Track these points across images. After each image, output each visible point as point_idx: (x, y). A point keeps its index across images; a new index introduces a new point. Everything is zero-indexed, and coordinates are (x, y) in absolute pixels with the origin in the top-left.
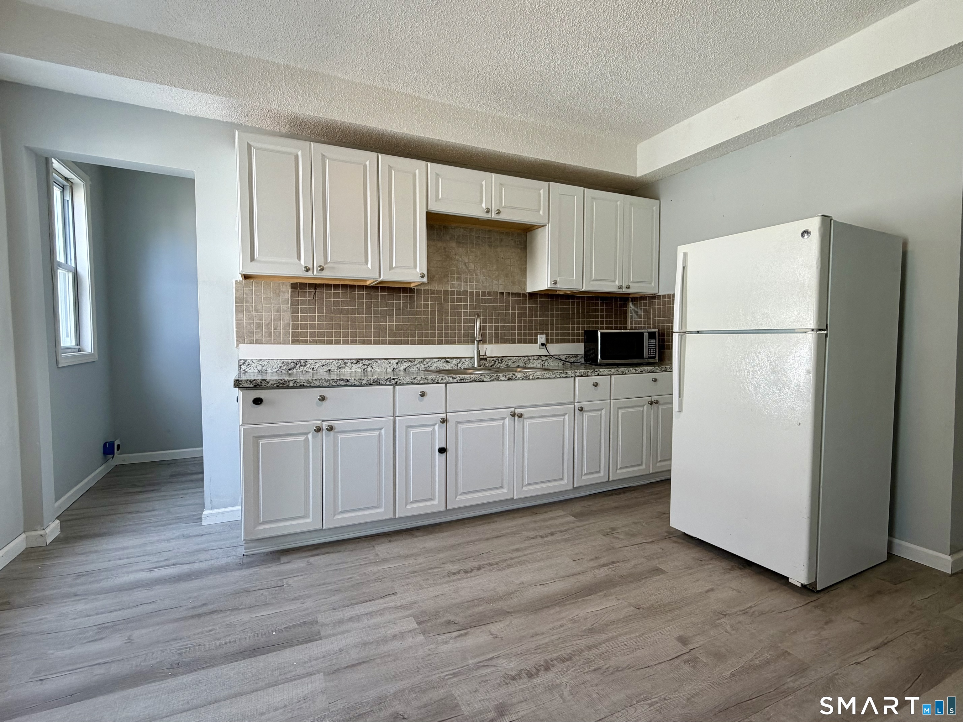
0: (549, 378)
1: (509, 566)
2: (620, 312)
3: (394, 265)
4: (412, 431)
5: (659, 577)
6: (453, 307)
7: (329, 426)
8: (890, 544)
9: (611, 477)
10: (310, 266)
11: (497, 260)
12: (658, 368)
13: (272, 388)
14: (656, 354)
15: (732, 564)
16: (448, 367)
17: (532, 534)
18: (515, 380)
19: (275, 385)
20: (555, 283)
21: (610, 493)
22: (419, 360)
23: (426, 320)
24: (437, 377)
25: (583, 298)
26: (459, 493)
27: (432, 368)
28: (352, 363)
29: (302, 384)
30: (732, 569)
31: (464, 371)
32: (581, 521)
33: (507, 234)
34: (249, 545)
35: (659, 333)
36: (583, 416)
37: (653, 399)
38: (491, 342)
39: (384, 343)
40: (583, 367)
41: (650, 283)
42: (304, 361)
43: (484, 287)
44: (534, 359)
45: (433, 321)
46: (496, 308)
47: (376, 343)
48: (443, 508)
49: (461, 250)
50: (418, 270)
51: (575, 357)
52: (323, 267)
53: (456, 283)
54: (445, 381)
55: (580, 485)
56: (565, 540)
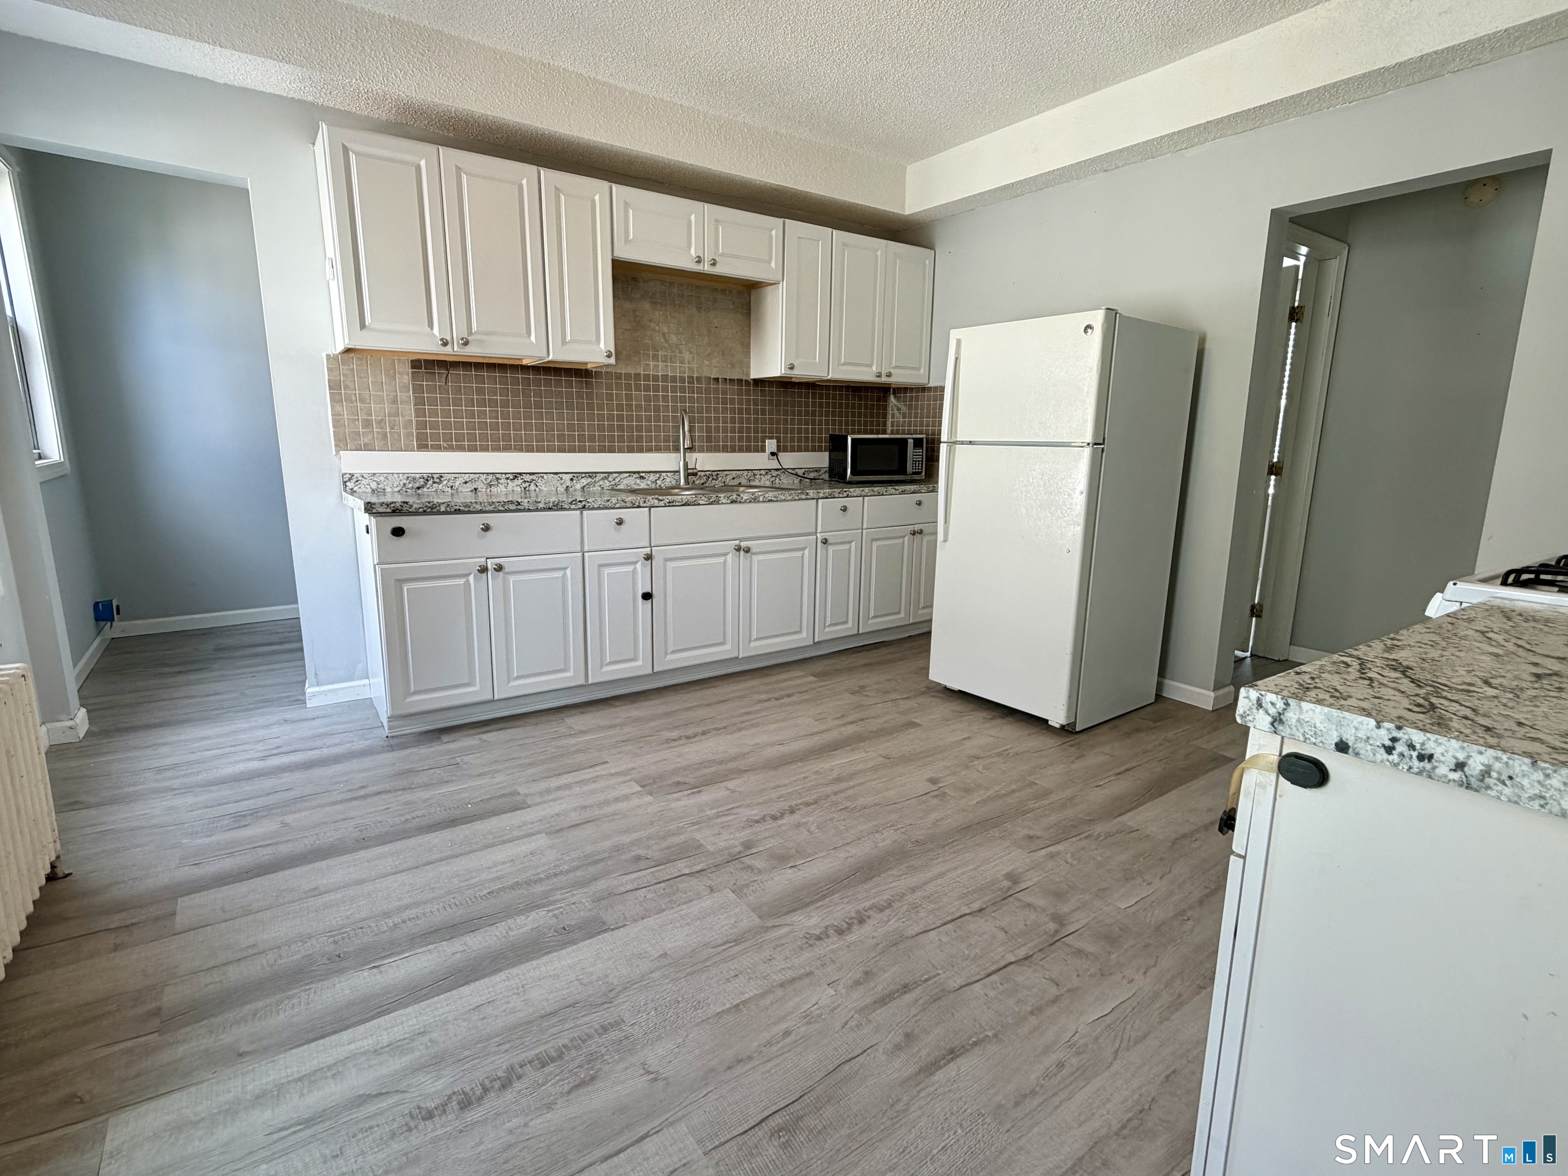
0: (784, 500)
1: (740, 730)
2: (878, 409)
3: (568, 338)
4: (606, 571)
5: (912, 730)
6: (648, 399)
7: (496, 565)
8: (1160, 686)
9: (860, 628)
10: (449, 338)
11: (709, 331)
12: (924, 488)
13: (416, 513)
14: (922, 469)
15: (994, 713)
16: (643, 485)
17: (764, 697)
18: (740, 502)
19: (421, 510)
20: (792, 368)
21: (860, 649)
22: (602, 475)
23: (610, 418)
24: (638, 499)
25: (827, 388)
26: (669, 651)
27: (621, 487)
28: (507, 479)
29: (457, 508)
30: (994, 718)
31: (668, 491)
32: (824, 681)
33: (723, 291)
34: (396, 723)
35: (927, 439)
36: (827, 550)
37: (917, 528)
38: (701, 450)
39: (551, 450)
40: (827, 485)
41: (918, 369)
42: (438, 475)
43: (691, 369)
44: (761, 475)
45: (620, 418)
46: (708, 401)
47: (540, 450)
48: (650, 671)
49: (657, 314)
50: (602, 345)
51: (816, 471)
52: (467, 339)
53: (652, 363)
54: (648, 504)
55: (821, 639)
56: (806, 701)
